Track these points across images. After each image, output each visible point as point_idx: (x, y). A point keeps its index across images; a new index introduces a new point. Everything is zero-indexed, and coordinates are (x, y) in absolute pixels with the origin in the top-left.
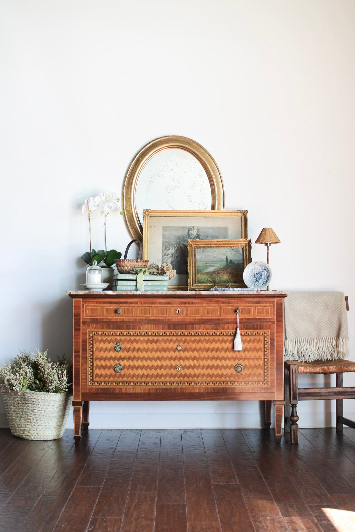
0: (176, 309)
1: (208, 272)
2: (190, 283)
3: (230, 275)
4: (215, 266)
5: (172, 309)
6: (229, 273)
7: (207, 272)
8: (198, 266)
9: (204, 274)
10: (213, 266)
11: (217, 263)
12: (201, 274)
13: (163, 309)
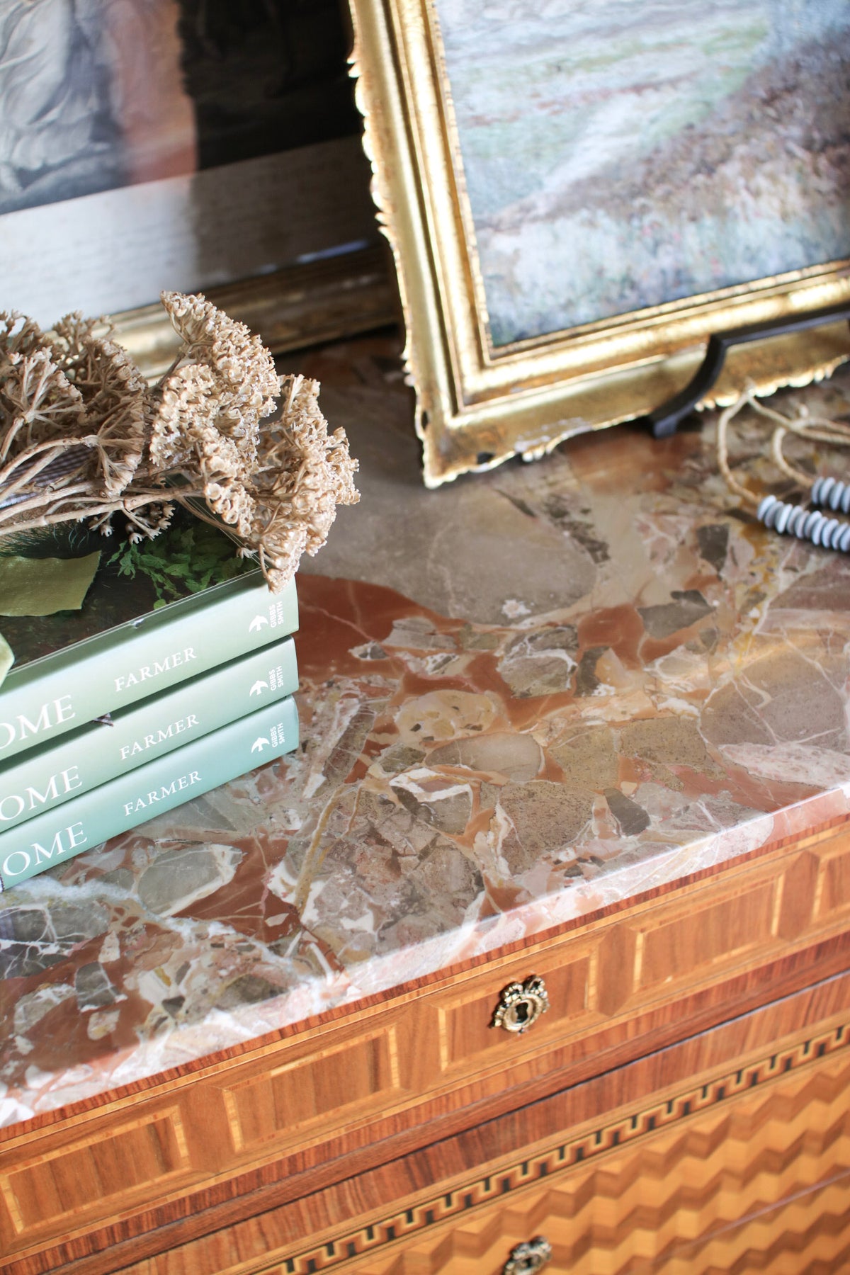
0: (484, 1001)
1: (594, 180)
2: (431, 387)
3: (823, 162)
4: (656, 86)
5: (442, 1018)
6: (808, 145)
7: (578, 185)
8: (479, 121)
9: (552, 216)
10: (638, 89)
11: (681, 43)
12: (515, 227)
13: (337, 1056)
